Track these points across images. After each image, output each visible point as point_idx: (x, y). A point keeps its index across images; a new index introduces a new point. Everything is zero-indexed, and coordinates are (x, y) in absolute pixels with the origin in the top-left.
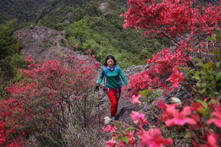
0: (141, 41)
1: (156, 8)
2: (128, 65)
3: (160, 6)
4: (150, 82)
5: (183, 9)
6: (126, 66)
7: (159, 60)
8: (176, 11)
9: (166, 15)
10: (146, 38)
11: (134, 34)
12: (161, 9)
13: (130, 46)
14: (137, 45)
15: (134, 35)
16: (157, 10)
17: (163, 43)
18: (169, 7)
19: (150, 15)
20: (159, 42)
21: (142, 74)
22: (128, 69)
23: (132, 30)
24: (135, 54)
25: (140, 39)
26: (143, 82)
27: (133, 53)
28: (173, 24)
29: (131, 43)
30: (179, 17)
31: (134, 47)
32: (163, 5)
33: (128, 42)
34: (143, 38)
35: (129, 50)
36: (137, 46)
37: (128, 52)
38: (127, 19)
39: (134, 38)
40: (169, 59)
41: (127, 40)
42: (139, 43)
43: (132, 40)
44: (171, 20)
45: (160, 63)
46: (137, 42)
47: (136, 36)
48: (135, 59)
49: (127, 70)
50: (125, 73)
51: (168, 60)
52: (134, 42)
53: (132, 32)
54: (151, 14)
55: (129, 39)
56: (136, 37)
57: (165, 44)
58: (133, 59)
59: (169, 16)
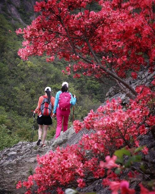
0: (36, 88)
1: (90, 21)
2: (9, 142)
3: (98, 16)
4: (80, 169)
5: (140, 24)
6: (6, 143)
7: (101, 123)
8: (127, 27)
9: (108, 34)
10: (48, 80)
11: (22, 70)
12: (99, 23)
13: (13, 97)
14: (27, 96)
15: (22, 72)
16: (93, 24)
17: (87, 91)
18: (115, 20)
19: (79, 33)
20: (77, 89)
21: (62, 153)
22: (12, 149)
23: (16, 62)
24: (23, 115)
25: (35, 82)
26: (67, 169)
27: (20, 115)
28: (122, 52)
29: (15, 91)
30: (132, 37)
31: (22, 100)
32: (105, 15)
33: (9, 88)
34: (41, 80)
35: (10, 106)
36: (27, 98)
37: (7, 111)
38: (29, 39)
39: (22, 79)
40: (120, 120)
41: (6, 83)
42: (32, 91)
43: (17, 84)
44: (119, 44)
45: (103, 128)
46: (29, 89)
47: (25, 75)
48: (23, 129)
49: (9, 150)
50: (7, 159)
51: (119, 123)
52: (22, 90)
53: (16, 65)
54: (79, 31)
55: (11, 82)
56: (26, 77)
57: (90, 94)
58: (19, 127)
59: (114, 36)
